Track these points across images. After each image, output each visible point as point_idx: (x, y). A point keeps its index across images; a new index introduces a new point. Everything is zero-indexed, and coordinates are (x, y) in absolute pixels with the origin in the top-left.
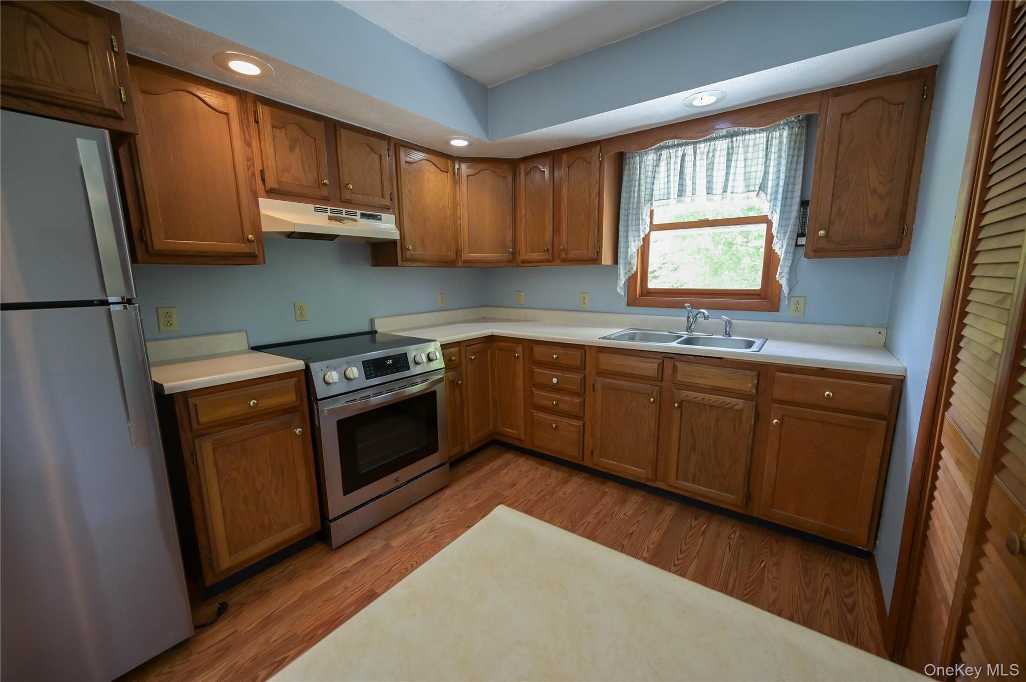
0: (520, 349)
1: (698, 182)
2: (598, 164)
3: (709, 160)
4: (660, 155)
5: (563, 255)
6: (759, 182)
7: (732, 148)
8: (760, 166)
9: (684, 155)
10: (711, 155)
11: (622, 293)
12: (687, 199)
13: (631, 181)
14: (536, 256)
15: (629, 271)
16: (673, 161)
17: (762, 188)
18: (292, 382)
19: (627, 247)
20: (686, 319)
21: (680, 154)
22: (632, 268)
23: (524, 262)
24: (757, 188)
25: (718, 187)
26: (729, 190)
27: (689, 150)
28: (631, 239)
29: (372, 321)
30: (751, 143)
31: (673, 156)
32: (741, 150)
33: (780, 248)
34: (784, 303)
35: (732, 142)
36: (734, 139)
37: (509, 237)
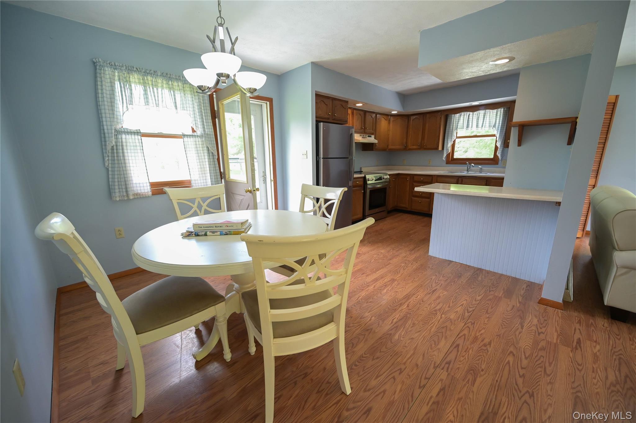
0: (409, 177)
1: (473, 123)
2: (440, 118)
3: (478, 117)
4: (461, 114)
5: (425, 147)
6: (493, 124)
7: (485, 113)
8: (494, 120)
9: (469, 115)
10: (478, 115)
11: (445, 160)
12: (470, 129)
13: (450, 122)
14: (414, 147)
15: (448, 152)
16: (465, 116)
17: (494, 126)
18: (361, 179)
19: (447, 144)
20: (467, 168)
21: (468, 114)
22: (449, 151)
23: (410, 149)
24: (493, 126)
25: (480, 125)
26: (484, 126)
27: (471, 113)
28: (449, 141)
29: (361, 168)
30: (492, 112)
31: (466, 114)
32: (488, 114)
33: (499, 145)
34: (500, 162)
35: (485, 111)
36: (486, 110)
37: (405, 141)
